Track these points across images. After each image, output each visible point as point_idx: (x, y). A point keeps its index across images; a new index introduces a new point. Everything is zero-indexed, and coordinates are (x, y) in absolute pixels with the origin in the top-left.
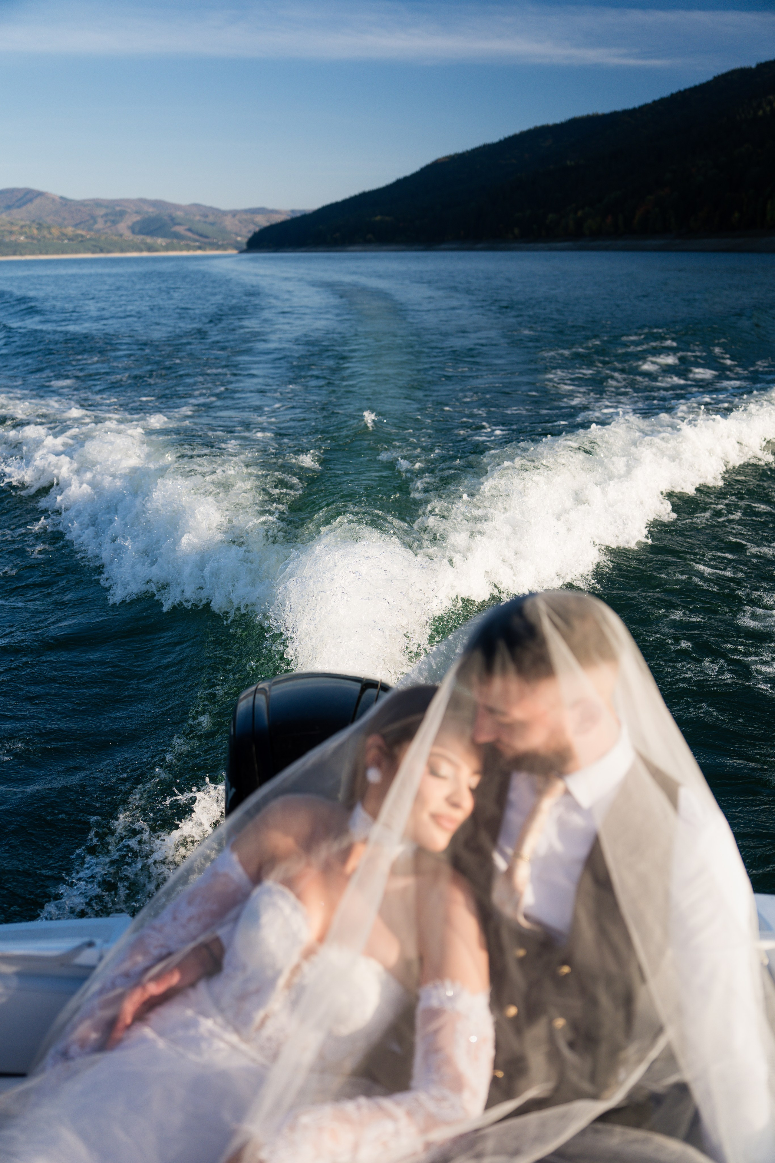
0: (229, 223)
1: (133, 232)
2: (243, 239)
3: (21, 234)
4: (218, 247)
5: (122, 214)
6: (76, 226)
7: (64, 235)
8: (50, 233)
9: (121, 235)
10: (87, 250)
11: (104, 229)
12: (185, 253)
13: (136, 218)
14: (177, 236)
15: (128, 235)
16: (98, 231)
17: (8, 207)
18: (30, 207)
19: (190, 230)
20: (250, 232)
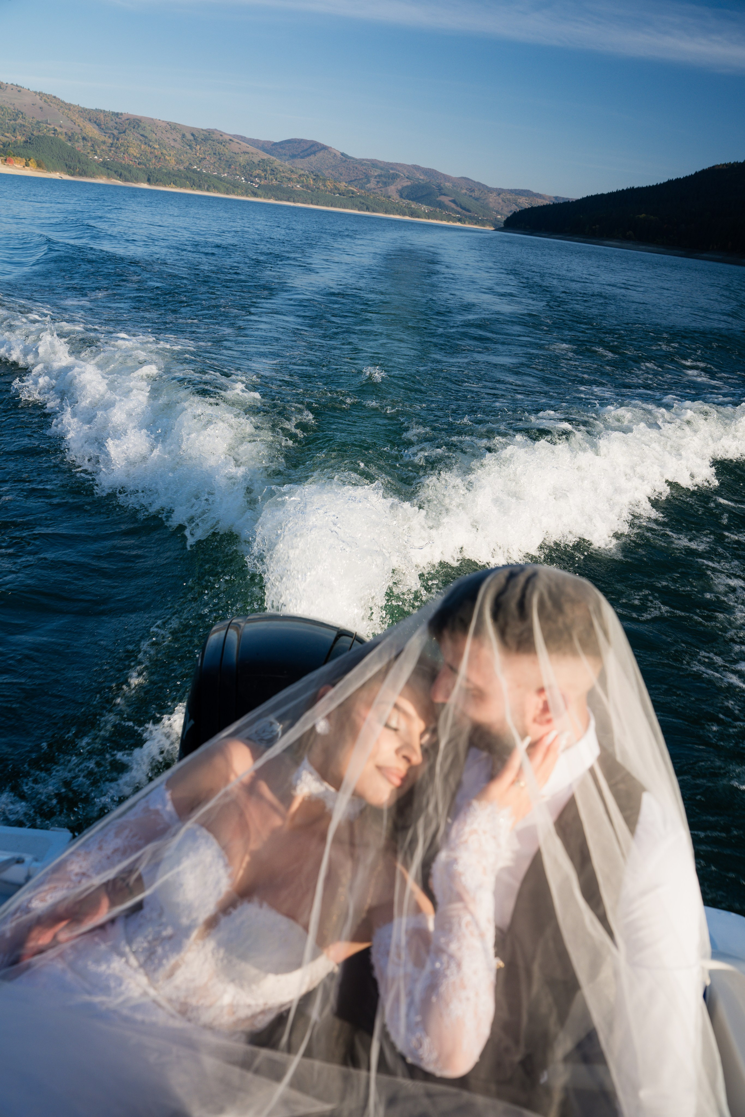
0: (492, 200)
1: (401, 196)
2: (501, 218)
3: (298, 182)
4: (477, 222)
5: (394, 177)
6: (350, 182)
7: (336, 188)
8: (325, 186)
9: (389, 197)
10: (354, 206)
11: (374, 189)
12: (444, 223)
13: (407, 183)
14: (441, 205)
15: (395, 197)
16: (369, 190)
17: (293, 156)
18: (312, 158)
19: (454, 201)
20: (511, 211)
